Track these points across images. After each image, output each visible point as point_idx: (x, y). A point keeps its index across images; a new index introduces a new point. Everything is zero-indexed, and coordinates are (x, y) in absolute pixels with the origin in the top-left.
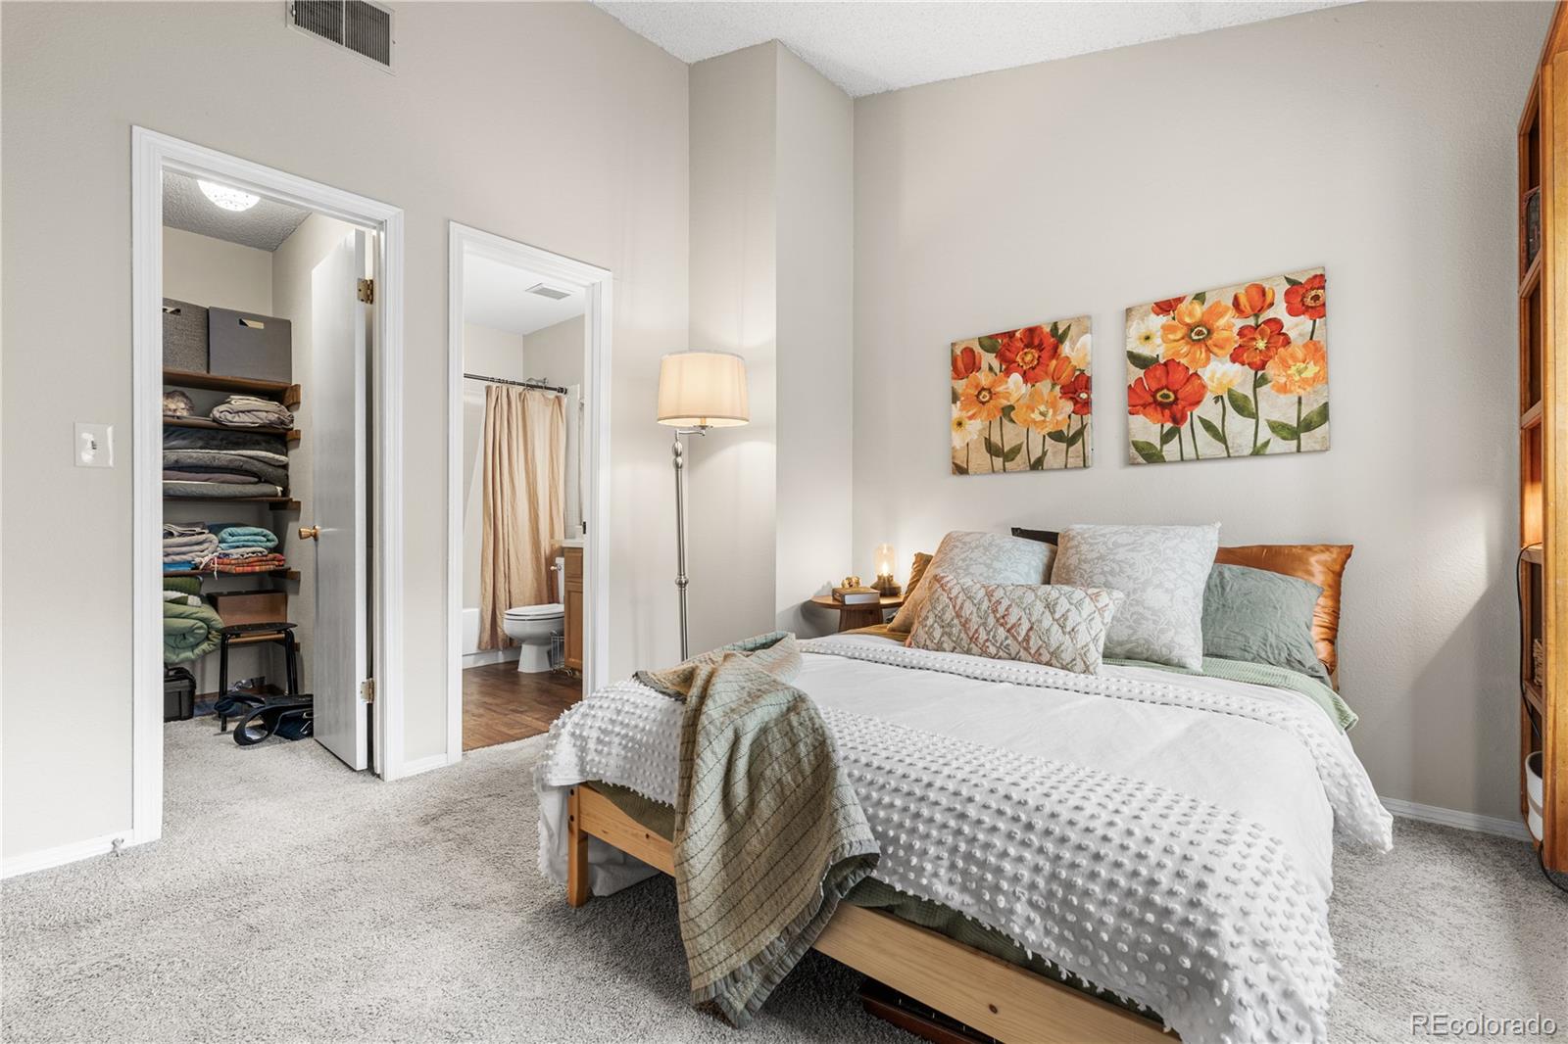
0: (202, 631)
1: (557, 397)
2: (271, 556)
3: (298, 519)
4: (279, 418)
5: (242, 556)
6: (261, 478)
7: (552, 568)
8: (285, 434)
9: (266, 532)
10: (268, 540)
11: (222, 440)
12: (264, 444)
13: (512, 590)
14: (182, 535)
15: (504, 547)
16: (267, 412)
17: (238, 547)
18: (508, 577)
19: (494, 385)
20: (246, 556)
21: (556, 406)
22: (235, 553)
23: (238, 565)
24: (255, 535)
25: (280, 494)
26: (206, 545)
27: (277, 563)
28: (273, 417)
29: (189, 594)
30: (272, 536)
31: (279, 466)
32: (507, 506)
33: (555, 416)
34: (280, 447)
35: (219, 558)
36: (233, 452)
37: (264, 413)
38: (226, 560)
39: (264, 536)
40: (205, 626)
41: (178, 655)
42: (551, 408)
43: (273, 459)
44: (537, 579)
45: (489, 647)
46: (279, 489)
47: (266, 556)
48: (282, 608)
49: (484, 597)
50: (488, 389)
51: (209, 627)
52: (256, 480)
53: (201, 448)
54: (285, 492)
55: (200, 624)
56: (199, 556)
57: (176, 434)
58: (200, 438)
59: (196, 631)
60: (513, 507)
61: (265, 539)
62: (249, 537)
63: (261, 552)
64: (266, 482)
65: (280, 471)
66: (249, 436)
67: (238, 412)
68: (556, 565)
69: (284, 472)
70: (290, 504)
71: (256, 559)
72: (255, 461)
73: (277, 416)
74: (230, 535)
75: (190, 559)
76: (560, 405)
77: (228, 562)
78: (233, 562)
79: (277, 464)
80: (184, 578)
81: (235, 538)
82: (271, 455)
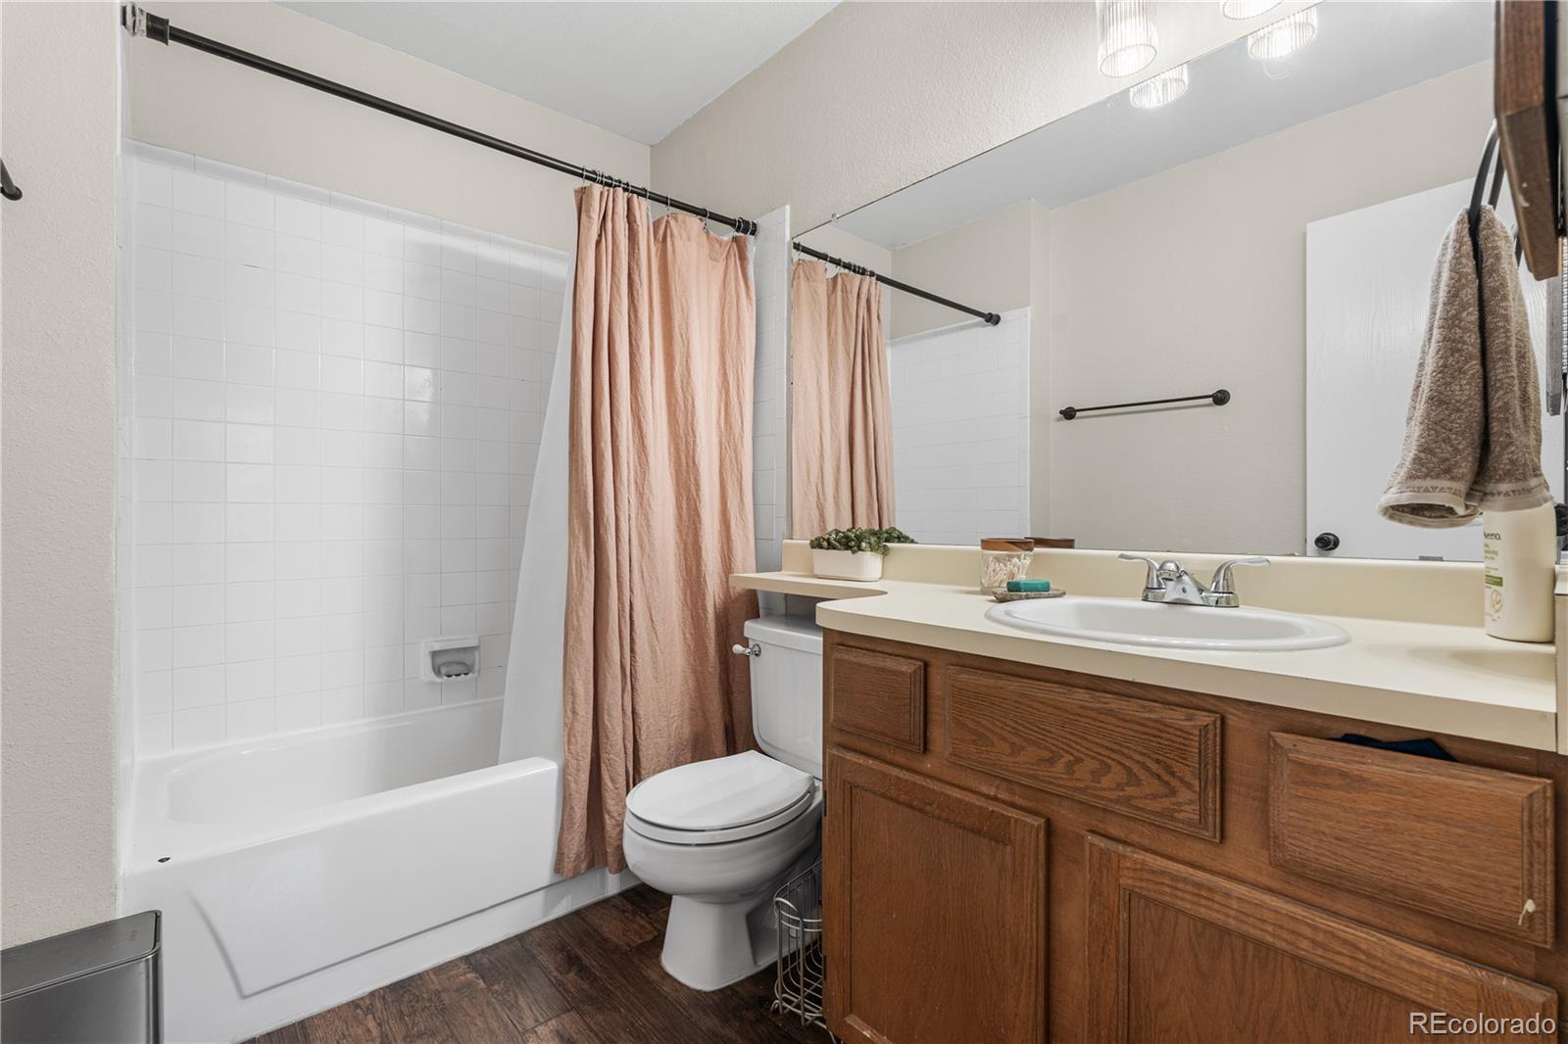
1: (735, 239)
7: (738, 648)
13: (641, 711)
15: (620, 599)
18: (630, 677)
19: (597, 188)
21: (734, 261)
32: (628, 494)
33: (731, 275)
42: (721, 265)
44: (695, 671)
45: (584, 866)
49: (570, 733)
50: (582, 197)
60: (641, 495)
68: (745, 642)
76: (743, 257)
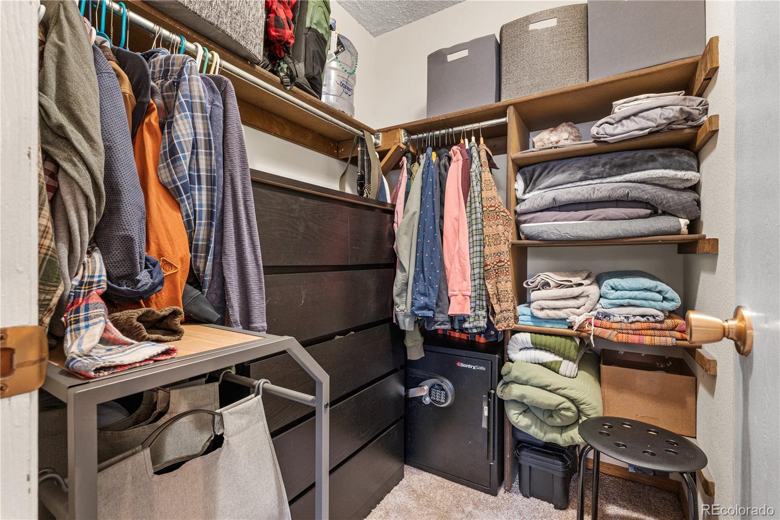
0: (569, 414)
2: (669, 322)
3: (713, 269)
4: (681, 110)
5: (627, 318)
6: (655, 209)
8: (694, 137)
9: (662, 286)
10: (665, 299)
11: (604, 165)
12: (660, 159)
14: (559, 286)
16: (662, 107)
17: (622, 306)
20: (632, 319)
22: (618, 313)
23: (620, 331)
24: (646, 290)
25: (684, 230)
26: (581, 301)
27: (678, 335)
28: (671, 112)
29: (564, 359)
30: (671, 293)
31: (685, 189)
34: (686, 159)
35: (597, 318)
36: (618, 178)
37: (659, 110)
38: (605, 322)
39: (659, 292)
40: (574, 408)
41: (545, 434)
43: (674, 179)
46: (684, 222)
47: (661, 322)
48: (690, 400)
51: (579, 411)
52: (649, 211)
53: (581, 180)
54: (694, 225)
55: (568, 404)
56: (575, 314)
57: (556, 168)
58: (580, 168)
59: (562, 412)
61: (659, 297)
62: (636, 293)
63: (654, 317)
64: (664, 213)
65: (688, 196)
66: (639, 154)
67: (620, 121)
69: (693, 195)
70: (700, 245)
71: (645, 325)
72: (647, 186)
73: (678, 108)
74: (613, 289)
75: (564, 316)
77: (608, 324)
78: (614, 325)
79: (681, 186)
80: (558, 338)
81: (619, 293)
82: (670, 173)
